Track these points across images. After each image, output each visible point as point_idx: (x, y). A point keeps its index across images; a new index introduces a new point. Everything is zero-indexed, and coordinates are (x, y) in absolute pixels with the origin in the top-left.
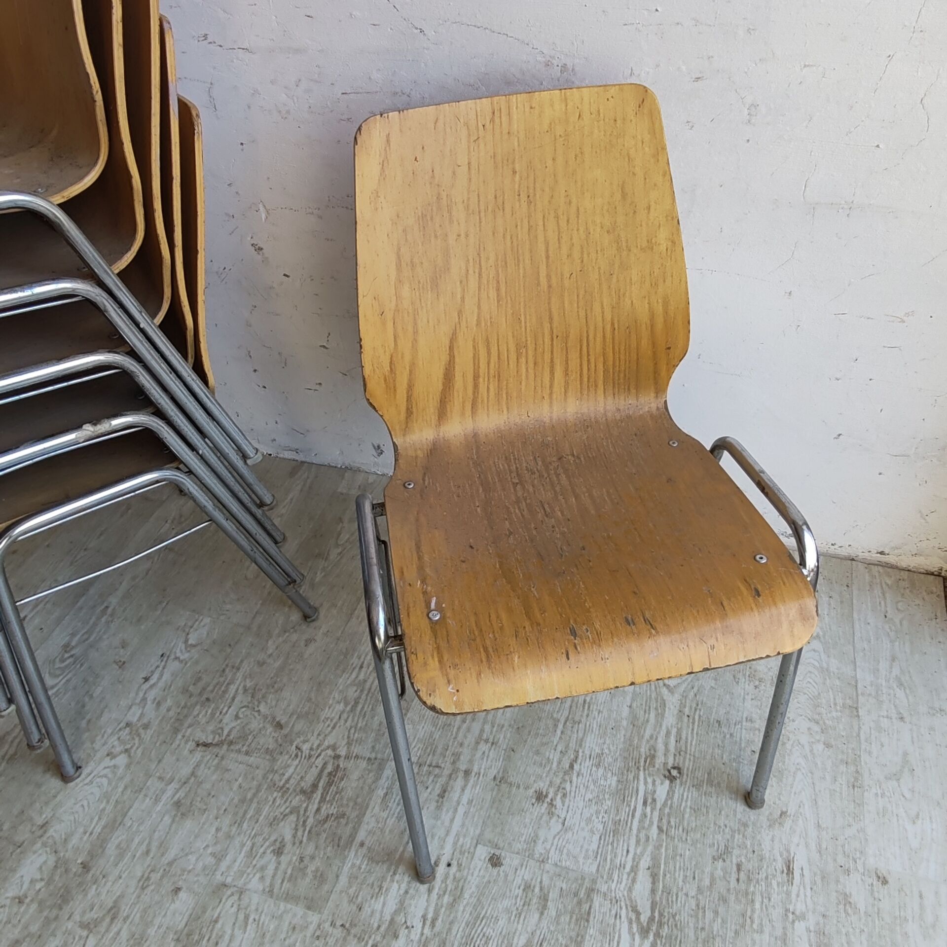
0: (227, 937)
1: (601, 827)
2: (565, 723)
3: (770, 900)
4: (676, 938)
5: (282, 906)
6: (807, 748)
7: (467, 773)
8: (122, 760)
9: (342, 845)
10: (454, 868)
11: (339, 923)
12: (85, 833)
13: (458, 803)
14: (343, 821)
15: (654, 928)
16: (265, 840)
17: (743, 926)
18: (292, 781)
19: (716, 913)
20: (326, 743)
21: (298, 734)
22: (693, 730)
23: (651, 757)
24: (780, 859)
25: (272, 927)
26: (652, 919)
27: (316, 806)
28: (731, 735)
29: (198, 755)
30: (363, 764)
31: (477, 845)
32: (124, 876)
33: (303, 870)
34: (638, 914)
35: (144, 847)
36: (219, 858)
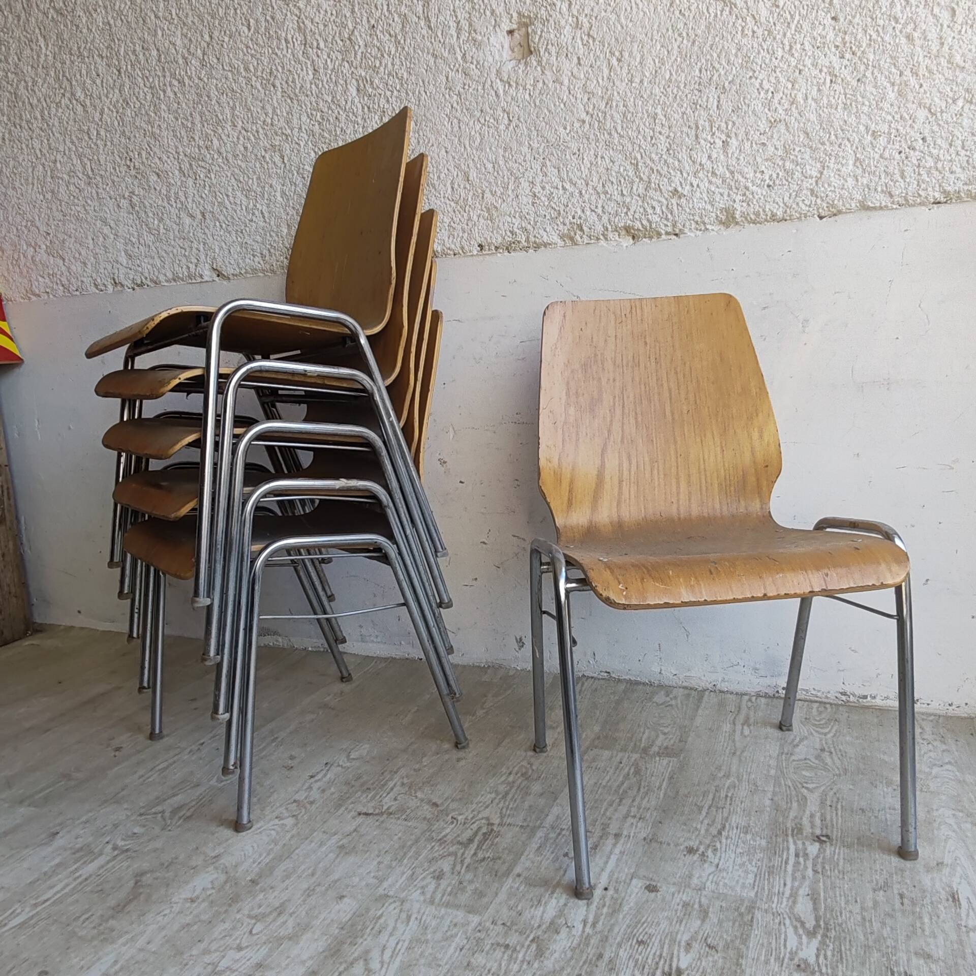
0: (390, 929)
1: (755, 870)
2: (710, 807)
3: (938, 917)
4: (845, 938)
5: (443, 911)
6: (955, 827)
7: (617, 836)
8: (290, 821)
9: (499, 876)
10: (611, 892)
11: (500, 922)
12: (254, 862)
13: (611, 853)
14: (500, 862)
15: (821, 932)
16: (424, 870)
17: (914, 932)
18: (449, 837)
19: (884, 924)
20: (480, 816)
21: (454, 810)
22: (837, 814)
23: (798, 830)
24: (943, 892)
25: (434, 923)
26: (817, 926)
27: (472, 852)
28: (876, 817)
29: (360, 819)
30: (518, 829)
31: (632, 879)
32: (290, 888)
33: (463, 890)
34: (803, 924)
35: (310, 871)
36: (381, 880)
